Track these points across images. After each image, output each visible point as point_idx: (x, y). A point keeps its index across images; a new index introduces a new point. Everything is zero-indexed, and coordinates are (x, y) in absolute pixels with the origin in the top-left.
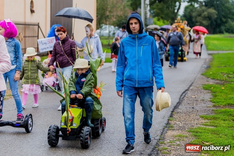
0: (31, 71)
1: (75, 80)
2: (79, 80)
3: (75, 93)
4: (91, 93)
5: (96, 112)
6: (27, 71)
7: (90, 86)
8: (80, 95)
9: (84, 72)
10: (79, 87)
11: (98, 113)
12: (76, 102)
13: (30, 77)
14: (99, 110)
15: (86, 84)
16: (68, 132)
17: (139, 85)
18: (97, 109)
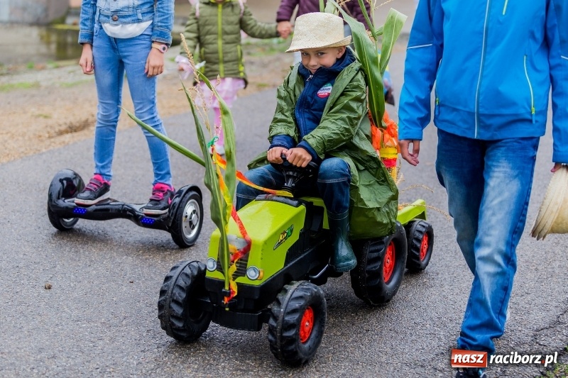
0: (225, 37)
1: (298, 92)
2: (312, 91)
3: (285, 143)
4: (356, 141)
5: (367, 216)
6: (213, 36)
7: (344, 116)
8: (299, 151)
9: (329, 60)
10: (309, 119)
11: (374, 218)
12: (289, 176)
13: (221, 55)
14: (378, 209)
15: (331, 108)
16: (226, 301)
17: (482, 131)
18: (371, 205)
